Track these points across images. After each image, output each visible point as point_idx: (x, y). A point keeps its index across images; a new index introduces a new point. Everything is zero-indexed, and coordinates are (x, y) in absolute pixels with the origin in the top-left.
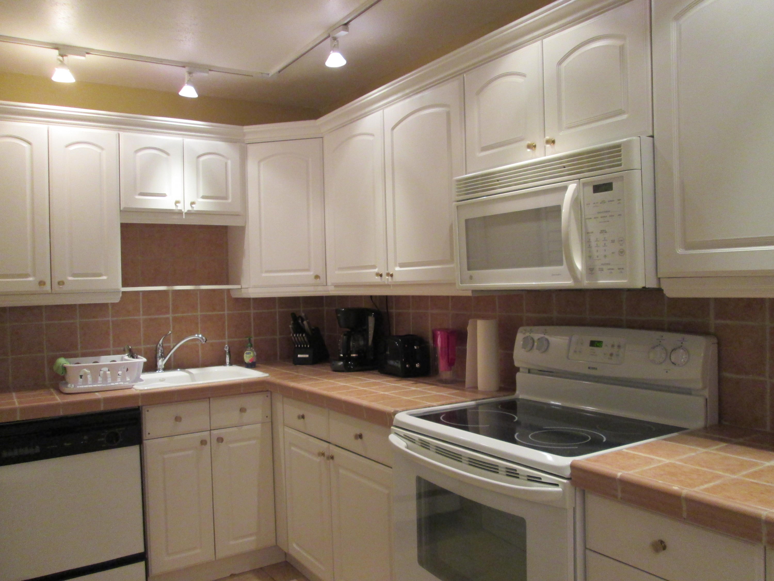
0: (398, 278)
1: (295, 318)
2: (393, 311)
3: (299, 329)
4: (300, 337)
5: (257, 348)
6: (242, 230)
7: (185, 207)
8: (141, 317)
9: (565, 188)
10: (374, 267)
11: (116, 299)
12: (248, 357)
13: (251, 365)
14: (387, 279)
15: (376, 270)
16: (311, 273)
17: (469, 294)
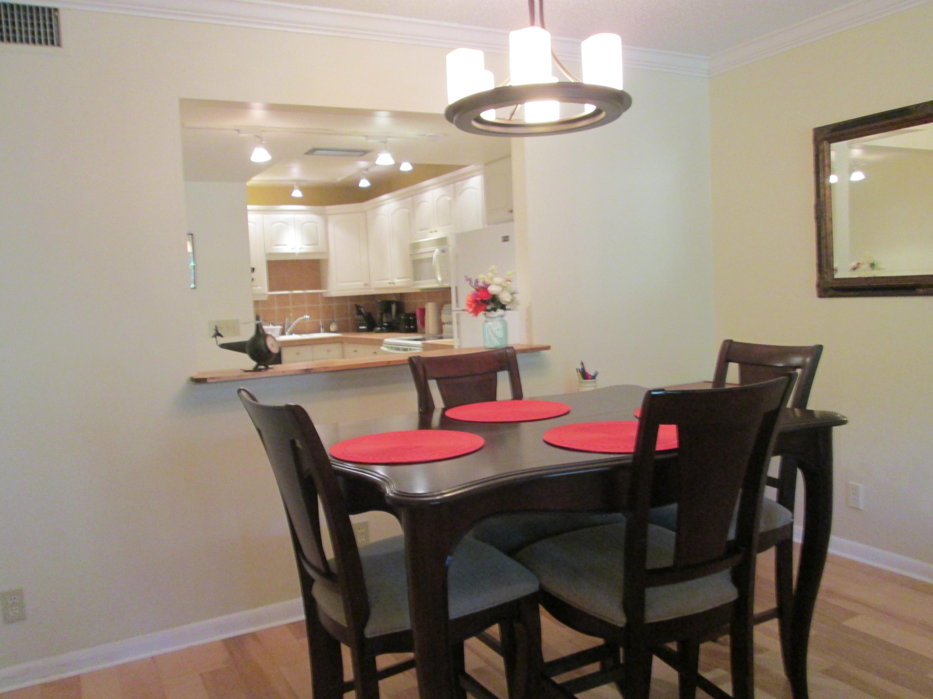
0: (397, 285)
1: (358, 307)
2: (406, 301)
3: (360, 313)
4: (361, 317)
5: (339, 324)
6: (326, 261)
7: (297, 250)
8: (276, 308)
9: (433, 251)
10: (387, 279)
11: (265, 298)
12: (333, 327)
13: (335, 332)
14: (392, 285)
15: (388, 281)
16: (362, 283)
17: (419, 291)
